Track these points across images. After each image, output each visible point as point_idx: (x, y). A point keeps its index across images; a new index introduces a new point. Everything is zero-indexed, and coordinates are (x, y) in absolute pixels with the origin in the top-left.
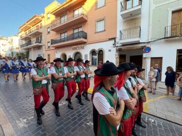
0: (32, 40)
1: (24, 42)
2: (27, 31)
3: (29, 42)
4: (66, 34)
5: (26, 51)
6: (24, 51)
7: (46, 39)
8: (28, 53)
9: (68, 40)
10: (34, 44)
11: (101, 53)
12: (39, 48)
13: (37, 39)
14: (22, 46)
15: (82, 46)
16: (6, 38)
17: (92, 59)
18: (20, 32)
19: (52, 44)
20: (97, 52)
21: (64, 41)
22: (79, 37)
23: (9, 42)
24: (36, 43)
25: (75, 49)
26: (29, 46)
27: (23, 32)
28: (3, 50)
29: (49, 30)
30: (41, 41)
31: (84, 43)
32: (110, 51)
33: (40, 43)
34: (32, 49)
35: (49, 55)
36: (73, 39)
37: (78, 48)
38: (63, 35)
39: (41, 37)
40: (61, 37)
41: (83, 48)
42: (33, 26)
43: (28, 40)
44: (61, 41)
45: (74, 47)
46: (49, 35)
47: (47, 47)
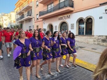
0: (24, 14)
1: (19, 16)
2: (21, 7)
3: (23, 16)
4: (52, 5)
5: (20, 24)
6: (19, 24)
7: (35, 12)
8: (22, 25)
9: (54, 11)
10: (26, 17)
11: (89, 21)
12: (29, 20)
13: (28, 13)
14: (17, 20)
15: (68, 15)
16: (6, 15)
17: (79, 28)
18: (16, 8)
19: (40, 16)
20: (85, 21)
21: (51, 12)
22: (65, 6)
23: (9, 18)
24: (27, 16)
25: (61, 19)
26: (22, 19)
27: (18, 8)
28: (5, 24)
29: (37, 3)
30: (31, 14)
31: (71, 12)
32: (101, 18)
33: (30, 16)
34: (25, 22)
35: (37, 26)
36: (60, 8)
37: (64, 18)
38: (50, 6)
39: (31, 10)
40: (48, 8)
41: (69, 17)
42: (25, 2)
43: (21, 14)
44: (48, 12)
45: (60, 17)
46: (38, 8)
47: (36, 19)
